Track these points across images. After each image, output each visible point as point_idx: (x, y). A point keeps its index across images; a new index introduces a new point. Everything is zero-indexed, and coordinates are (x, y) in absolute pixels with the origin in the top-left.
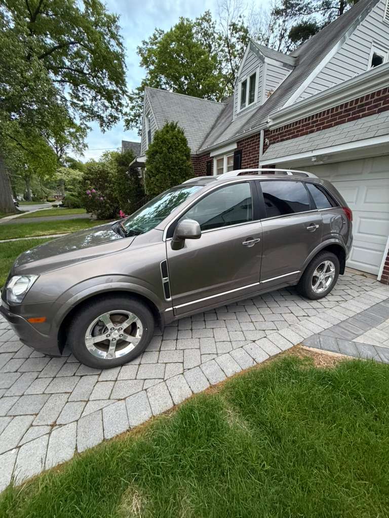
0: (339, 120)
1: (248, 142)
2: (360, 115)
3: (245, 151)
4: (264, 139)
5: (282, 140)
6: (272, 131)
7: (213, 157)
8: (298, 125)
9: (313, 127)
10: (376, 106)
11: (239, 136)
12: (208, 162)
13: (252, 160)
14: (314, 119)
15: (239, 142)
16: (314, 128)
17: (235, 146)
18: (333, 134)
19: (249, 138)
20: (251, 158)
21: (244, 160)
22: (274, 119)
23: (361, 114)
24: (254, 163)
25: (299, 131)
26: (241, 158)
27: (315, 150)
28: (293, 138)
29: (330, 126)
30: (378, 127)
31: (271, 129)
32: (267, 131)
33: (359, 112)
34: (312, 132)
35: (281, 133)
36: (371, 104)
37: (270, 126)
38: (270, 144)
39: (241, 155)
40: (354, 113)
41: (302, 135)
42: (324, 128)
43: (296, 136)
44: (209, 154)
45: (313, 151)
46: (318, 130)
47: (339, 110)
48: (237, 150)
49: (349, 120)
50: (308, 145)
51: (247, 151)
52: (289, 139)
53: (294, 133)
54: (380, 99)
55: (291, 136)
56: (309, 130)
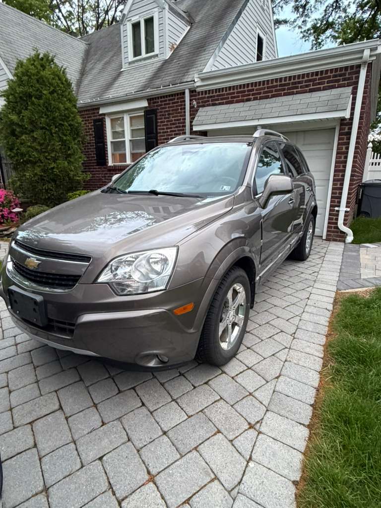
0: (276, 93)
1: (166, 101)
2: (294, 92)
3: (161, 112)
4: (191, 100)
5: (214, 105)
6: (199, 92)
7: (104, 114)
8: (232, 91)
9: (249, 95)
10: (307, 86)
11: (149, 92)
12: (95, 121)
13: (174, 124)
14: (250, 88)
15: (150, 100)
16: (251, 97)
17: (145, 104)
18: (275, 105)
19: (167, 96)
20: (172, 121)
21: (161, 122)
22: (203, 80)
23: (295, 90)
24: (177, 127)
25: (234, 97)
26: (156, 119)
27: (261, 119)
28: (227, 103)
29: (267, 97)
30: (315, 104)
31: (198, 90)
32: (193, 92)
33: (293, 88)
34: (249, 100)
35: (211, 97)
36: (302, 83)
37: (198, 87)
38: (198, 107)
39: (156, 116)
40: (289, 89)
41: (238, 102)
42: (261, 98)
43: (231, 102)
44: (98, 109)
45: (260, 120)
46: (255, 99)
47: (275, 84)
48: (148, 109)
49: (285, 95)
50: (250, 113)
51: (165, 112)
52: (222, 104)
53: (228, 98)
54: (310, 81)
55: (224, 101)
56: (245, 98)
